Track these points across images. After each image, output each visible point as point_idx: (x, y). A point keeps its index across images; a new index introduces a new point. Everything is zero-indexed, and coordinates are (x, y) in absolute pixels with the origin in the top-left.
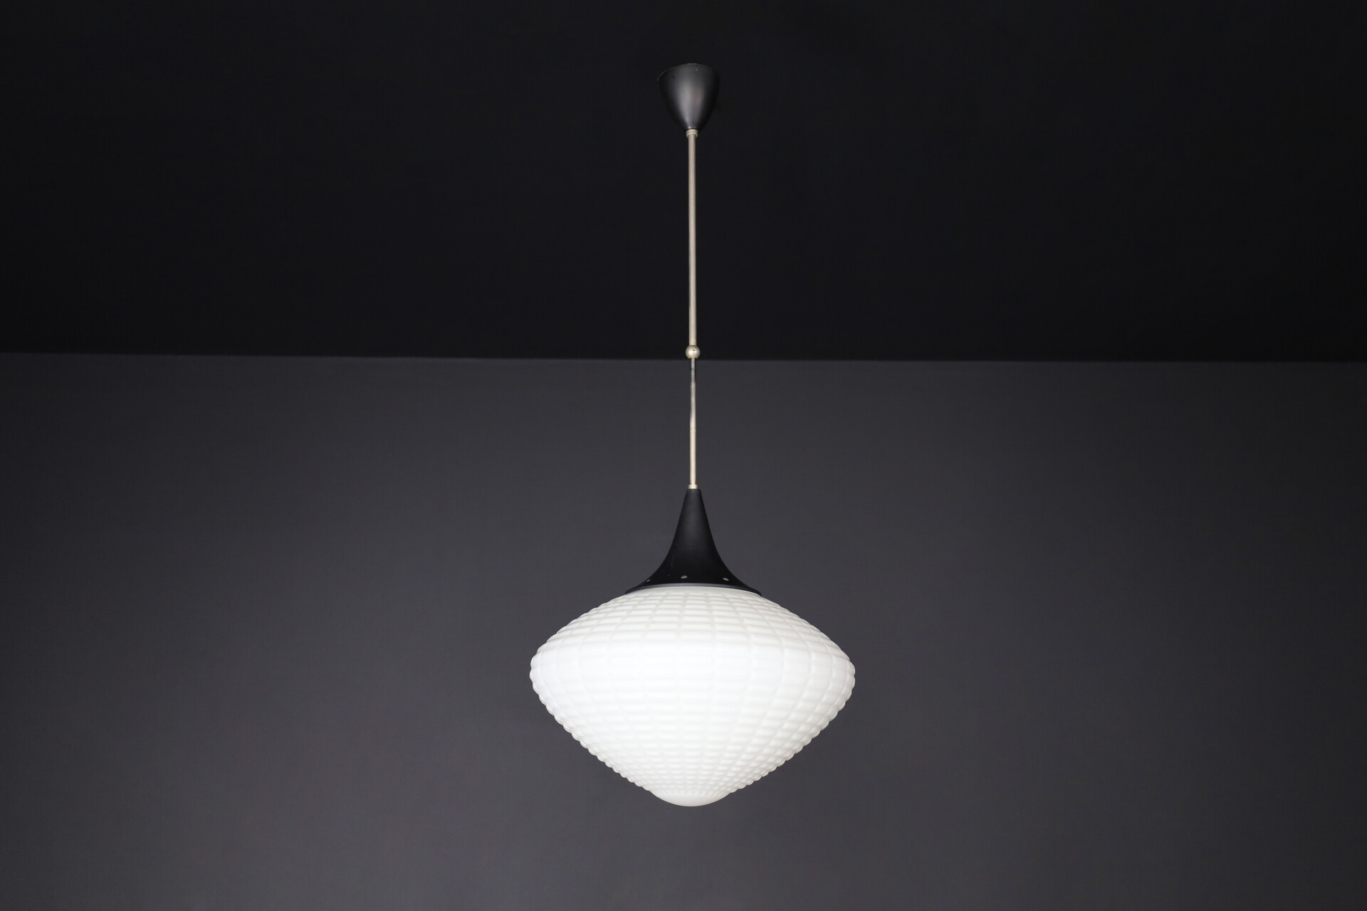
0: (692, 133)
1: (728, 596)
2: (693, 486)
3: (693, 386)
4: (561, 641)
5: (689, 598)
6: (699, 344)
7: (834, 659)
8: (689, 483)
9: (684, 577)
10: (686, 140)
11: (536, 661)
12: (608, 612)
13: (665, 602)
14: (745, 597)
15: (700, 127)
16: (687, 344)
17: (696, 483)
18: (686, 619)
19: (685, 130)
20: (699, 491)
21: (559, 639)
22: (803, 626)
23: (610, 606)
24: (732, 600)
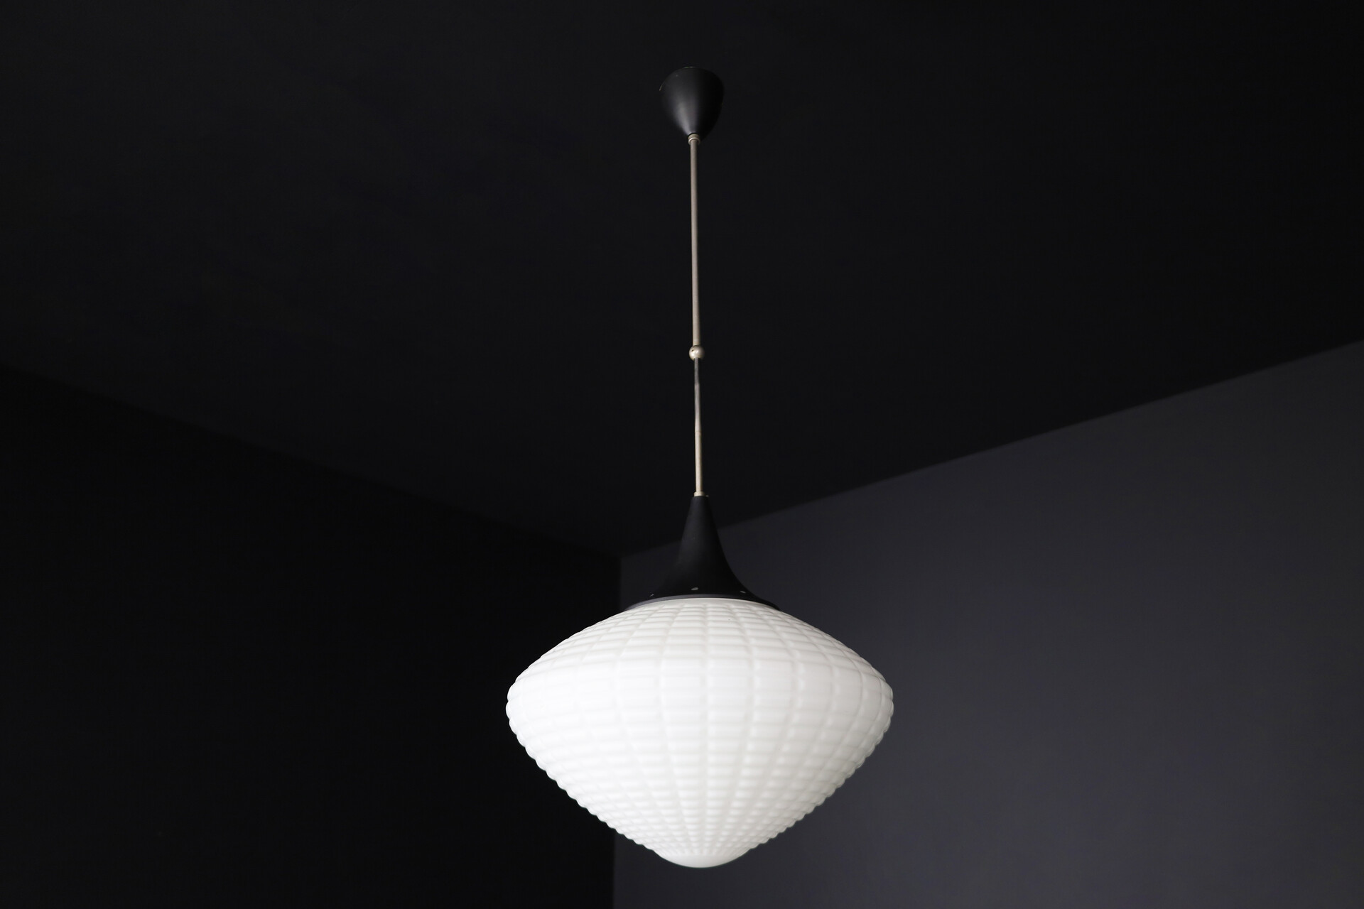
0: (692, 139)
1: (733, 606)
2: (699, 493)
3: (697, 387)
6: (702, 344)
7: (864, 677)
8: (695, 490)
9: (696, 589)
15: (699, 132)
16: (690, 345)
17: (702, 490)
19: (687, 137)
20: (705, 499)
22: (826, 639)
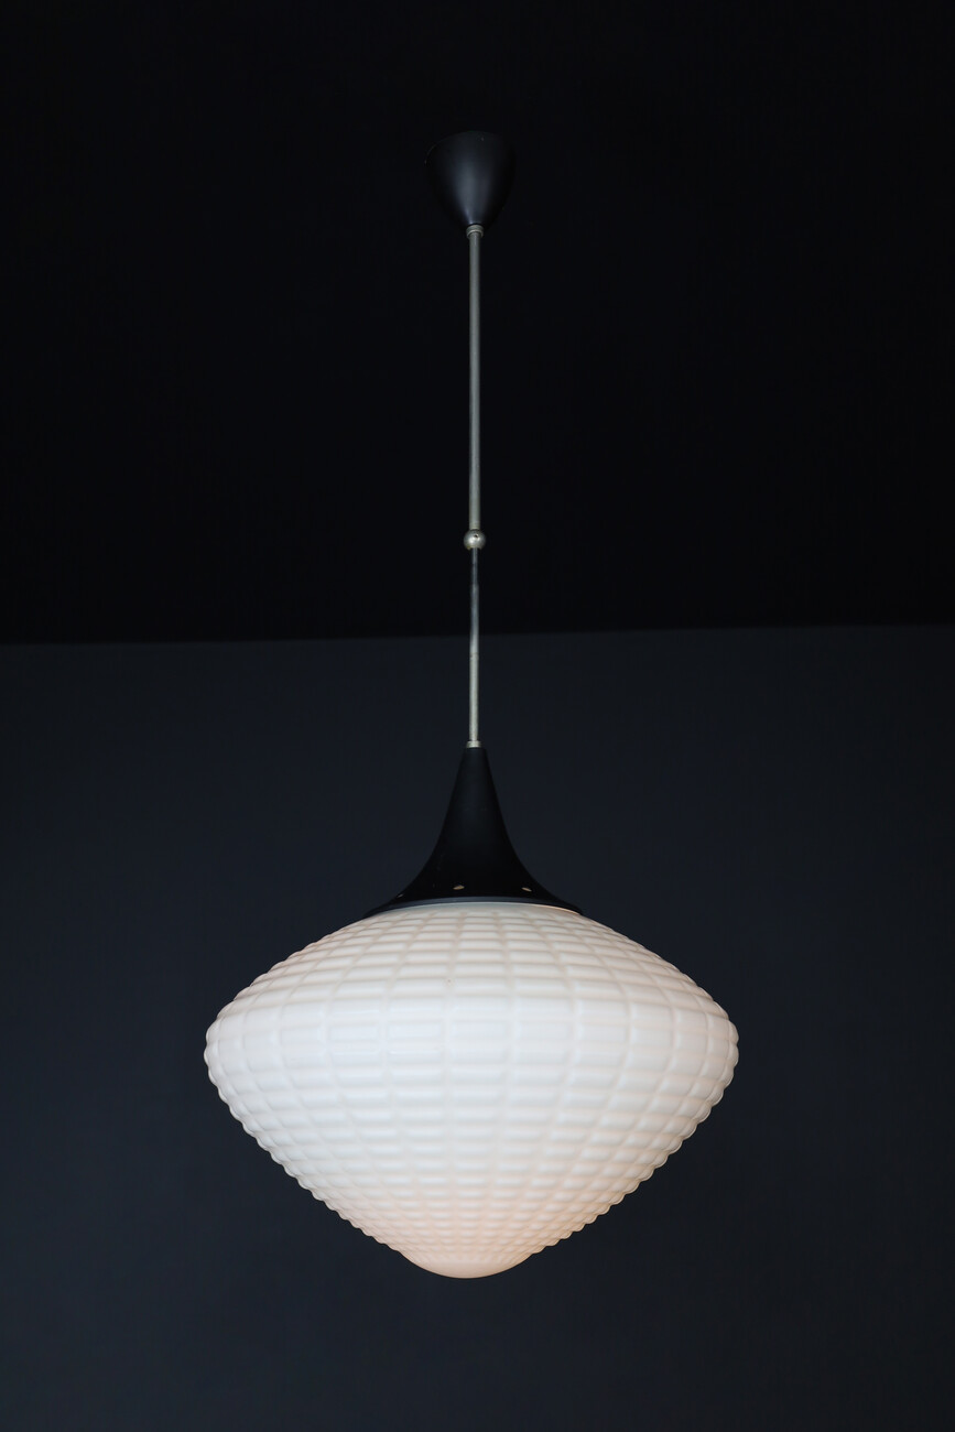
0: (474, 231)
1: (533, 916)
2: (474, 744)
3: (475, 590)
4: (251, 1000)
5: (467, 921)
6: (483, 529)
8: (468, 739)
9: (461, 887)
10: (467, 242)
11: (215, 1033)
12: (332, 949)
13: (427, 928)
14: (560, 918)
15: (487, 223)
16: (465, 529)
17: (479, 738)
18: (464, 957)
19: (465, 226)
20: (481, 750)
21: (249, 995)
23: (336, 938)
24: (539, 923)
